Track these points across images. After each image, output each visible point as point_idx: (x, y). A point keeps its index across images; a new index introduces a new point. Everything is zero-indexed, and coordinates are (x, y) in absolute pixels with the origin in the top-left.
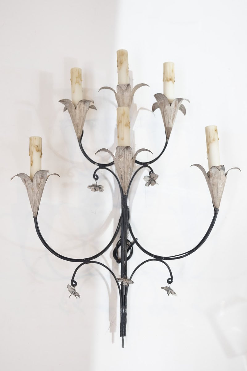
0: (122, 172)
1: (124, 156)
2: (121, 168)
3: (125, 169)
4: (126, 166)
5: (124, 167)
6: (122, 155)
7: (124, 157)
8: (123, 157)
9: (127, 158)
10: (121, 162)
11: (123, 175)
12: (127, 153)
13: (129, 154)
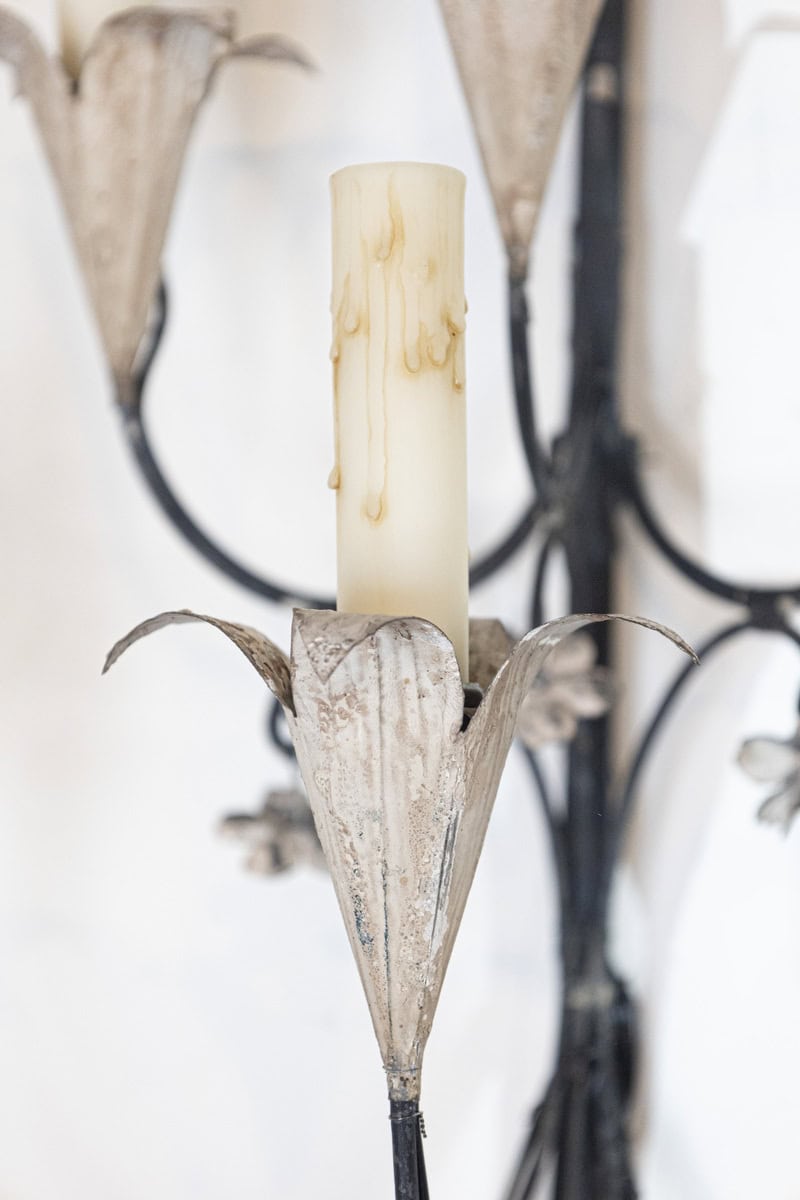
0: (364, 865)
1: (372, 700)
2: (354, 832)
3: (393, 834)
4: (395, 808)
5: (377, 816)
6: (350, 695)
7: (373, 718)
8: (363, 709)
9: (402, 723)
10: (343, 762)
11: (373, 895)
12: (408, 672)
13: (427, 683)
